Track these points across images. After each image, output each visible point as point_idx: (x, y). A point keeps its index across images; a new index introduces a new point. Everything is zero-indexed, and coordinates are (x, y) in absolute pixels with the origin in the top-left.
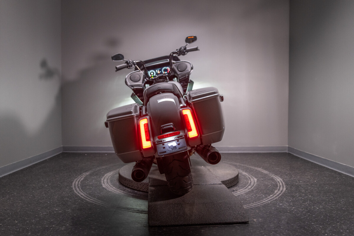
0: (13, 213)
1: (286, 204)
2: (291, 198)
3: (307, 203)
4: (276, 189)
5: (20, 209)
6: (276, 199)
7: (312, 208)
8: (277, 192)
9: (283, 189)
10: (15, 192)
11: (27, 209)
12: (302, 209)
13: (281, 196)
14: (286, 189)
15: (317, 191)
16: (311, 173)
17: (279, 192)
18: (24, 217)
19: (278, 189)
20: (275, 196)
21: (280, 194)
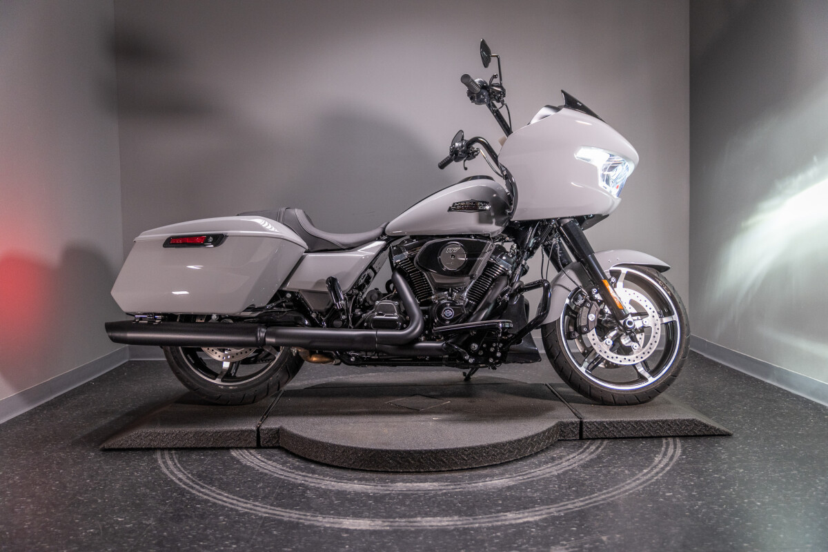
0: (15, 531)
1: (680, 493)
2: (693, 476)
3: (734, 490)
4: (658, 453)
5: (30, 520)
6: (657, 480)
7: (744, 503)
8: (660, 462)
9: (675, 452)
10: (17, 475)
11: (48, 519)
12: (721, 506)
13: (668, 472)
14: (684, 453)
15: (759, 457)
16: (745, 405)
17: (666, 460)
18: (42, 543)
19: (662, 452)
20: (655, 471)
21: (667, 465)
